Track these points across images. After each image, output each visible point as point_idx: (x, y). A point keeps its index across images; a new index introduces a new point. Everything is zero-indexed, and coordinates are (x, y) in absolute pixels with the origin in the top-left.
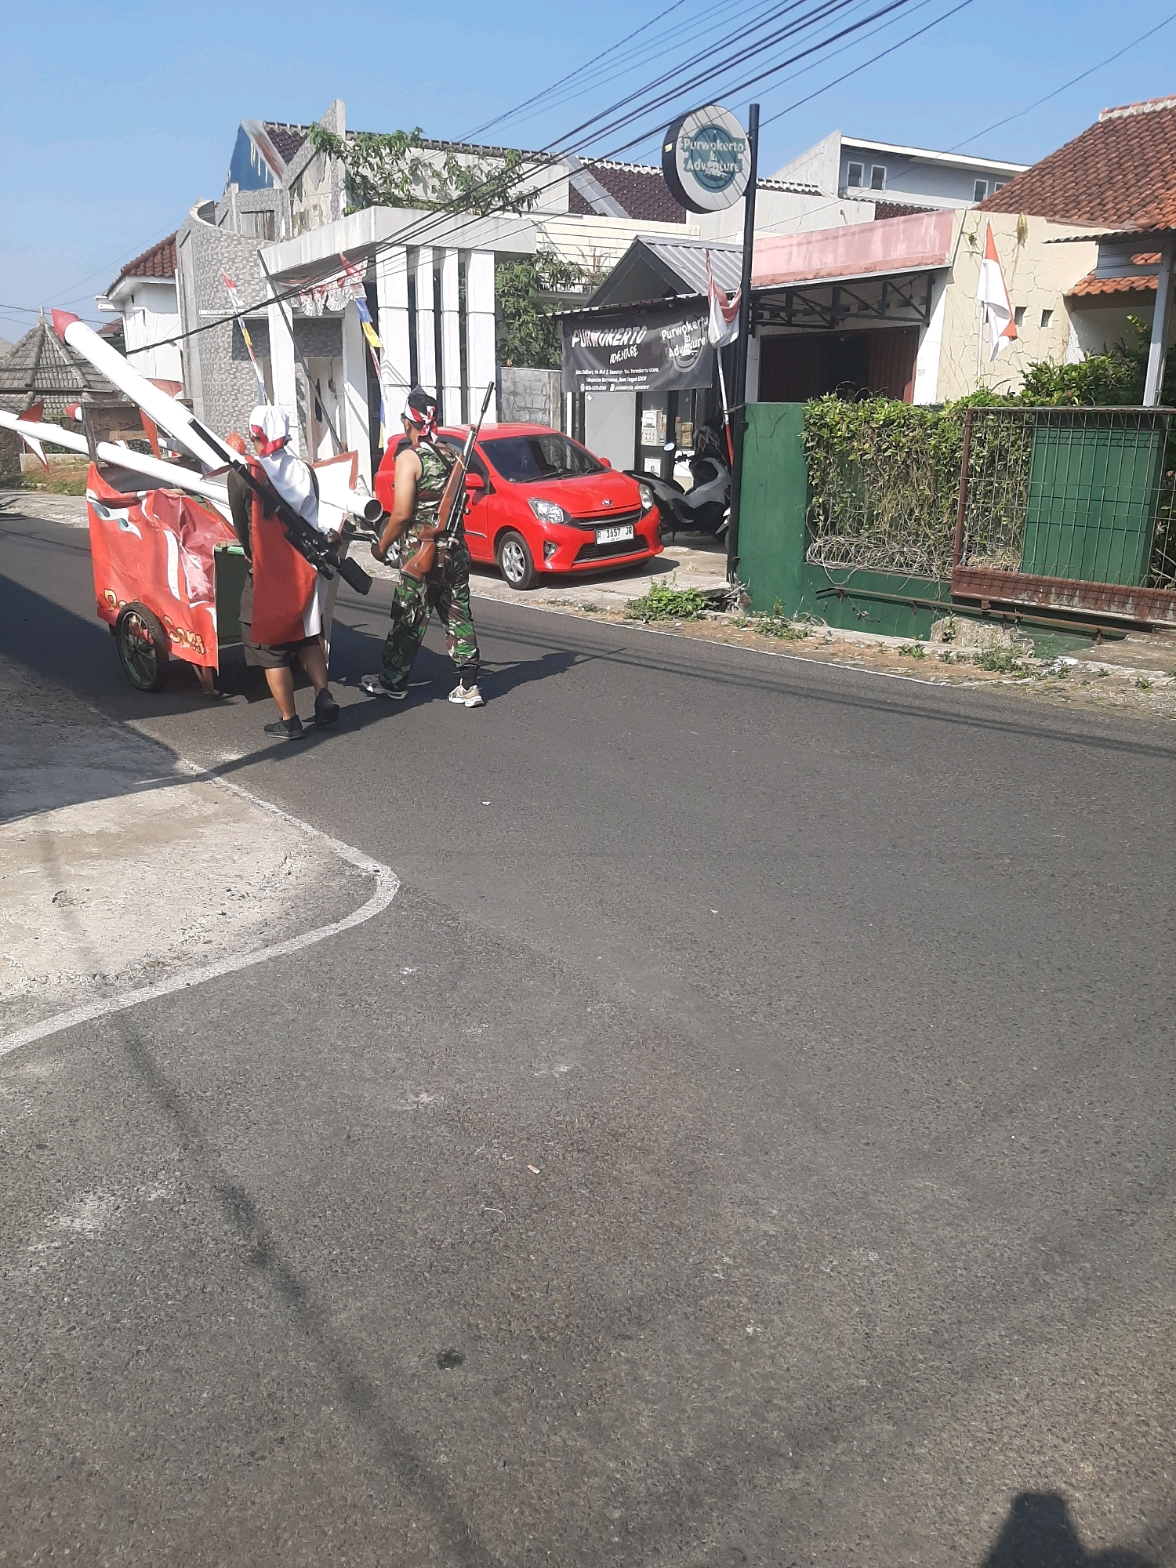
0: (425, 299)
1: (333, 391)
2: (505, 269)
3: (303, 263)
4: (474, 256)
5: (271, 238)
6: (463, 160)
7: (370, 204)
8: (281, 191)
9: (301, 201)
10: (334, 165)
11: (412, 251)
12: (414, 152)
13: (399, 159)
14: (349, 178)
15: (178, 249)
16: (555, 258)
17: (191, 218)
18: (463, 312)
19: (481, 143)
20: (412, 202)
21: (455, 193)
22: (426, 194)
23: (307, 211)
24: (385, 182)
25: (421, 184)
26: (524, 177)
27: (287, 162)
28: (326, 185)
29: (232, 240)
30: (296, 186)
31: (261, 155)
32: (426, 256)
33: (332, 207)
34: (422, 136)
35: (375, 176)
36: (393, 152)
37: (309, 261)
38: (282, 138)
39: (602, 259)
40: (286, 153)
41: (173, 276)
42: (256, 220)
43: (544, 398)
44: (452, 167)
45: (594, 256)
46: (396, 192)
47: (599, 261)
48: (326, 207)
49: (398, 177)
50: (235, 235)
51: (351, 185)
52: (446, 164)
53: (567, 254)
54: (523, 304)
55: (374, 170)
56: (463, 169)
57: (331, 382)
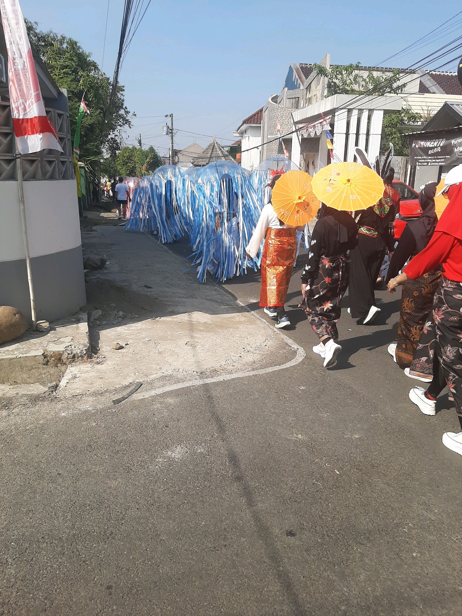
0: (353, 130)
1: (314, 165)
2: (388, 116)
3: (308, 117)
4: (375, 111)
5: (297, 108)
6: (375, 74)
7: (336, 93)
8: (303, 90)
9: (310, 93)
10: (324, 79)
11: (350, 111)
12: (357, 72)
13: (350, 75)
14: (329, 84)
15: (263, 112)
16: (410, 111)
17: (269, 102)
18: (368, 134)
19: (384, 67)
20: (353, 91)
21: (371, 87)
22: (359, 87)
23: (311, 97)
24: (343, 84)
25: (358, 84)
26: (400, 79)
27: (306, 78)
28: (320, 87)
29: (283, 109)
30: (309, 88)
31: (297, 77)
32: (355, 113)
33: (321, 95)
34: (360, 65)
35: (340, 82)
36: (348, 72)
37: (309, 116)
38: (305, 69)
39: (431, 111)
40: (307, 75)
41: (261, 123)
42: (292, 101)
43: (398, 168)
44: (371, 77)
45: (428, 110)
46: (347, 88)
47: (430, 112)
48: (319, 95)
49: (348, 82)
50: (284, 107)
51: (329, 86)
52: (368, 76)
53: (415, 110)
54: (394, 130)
55: (339, 80)
56: (376, 78)
57: (313, 163)
